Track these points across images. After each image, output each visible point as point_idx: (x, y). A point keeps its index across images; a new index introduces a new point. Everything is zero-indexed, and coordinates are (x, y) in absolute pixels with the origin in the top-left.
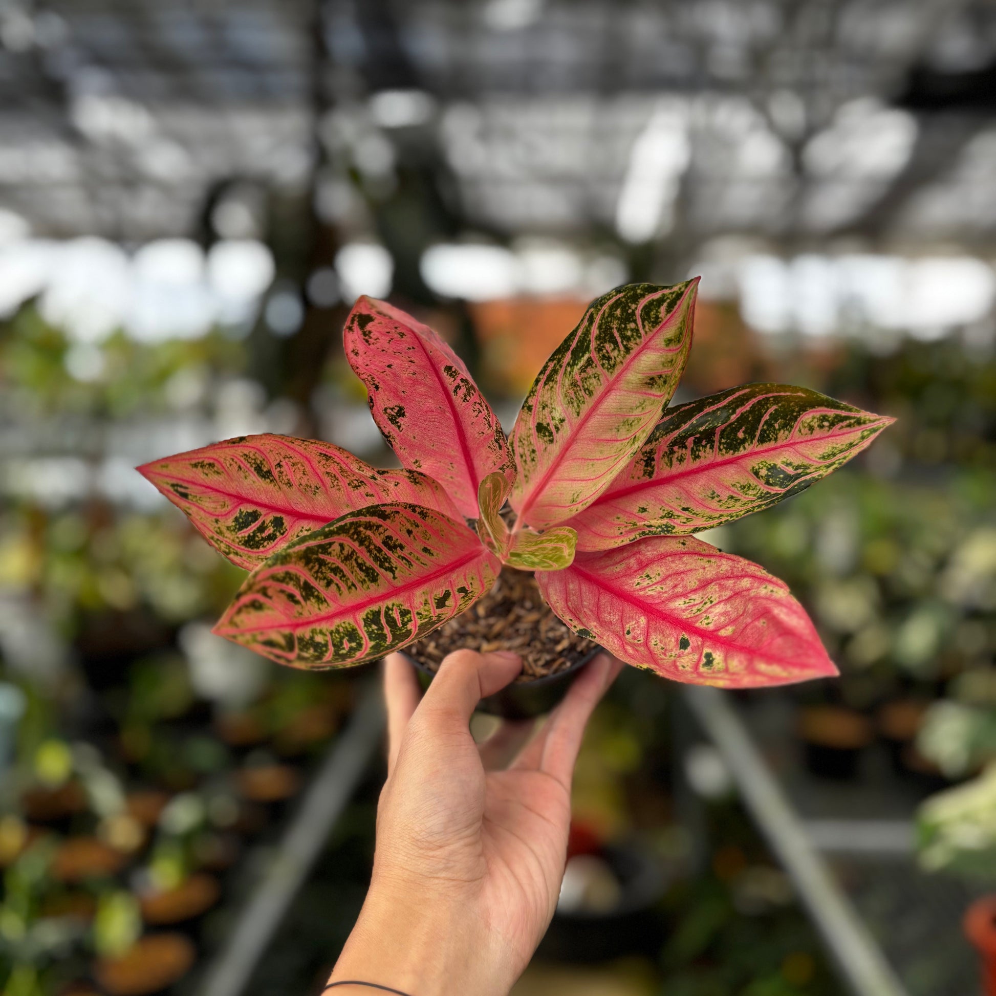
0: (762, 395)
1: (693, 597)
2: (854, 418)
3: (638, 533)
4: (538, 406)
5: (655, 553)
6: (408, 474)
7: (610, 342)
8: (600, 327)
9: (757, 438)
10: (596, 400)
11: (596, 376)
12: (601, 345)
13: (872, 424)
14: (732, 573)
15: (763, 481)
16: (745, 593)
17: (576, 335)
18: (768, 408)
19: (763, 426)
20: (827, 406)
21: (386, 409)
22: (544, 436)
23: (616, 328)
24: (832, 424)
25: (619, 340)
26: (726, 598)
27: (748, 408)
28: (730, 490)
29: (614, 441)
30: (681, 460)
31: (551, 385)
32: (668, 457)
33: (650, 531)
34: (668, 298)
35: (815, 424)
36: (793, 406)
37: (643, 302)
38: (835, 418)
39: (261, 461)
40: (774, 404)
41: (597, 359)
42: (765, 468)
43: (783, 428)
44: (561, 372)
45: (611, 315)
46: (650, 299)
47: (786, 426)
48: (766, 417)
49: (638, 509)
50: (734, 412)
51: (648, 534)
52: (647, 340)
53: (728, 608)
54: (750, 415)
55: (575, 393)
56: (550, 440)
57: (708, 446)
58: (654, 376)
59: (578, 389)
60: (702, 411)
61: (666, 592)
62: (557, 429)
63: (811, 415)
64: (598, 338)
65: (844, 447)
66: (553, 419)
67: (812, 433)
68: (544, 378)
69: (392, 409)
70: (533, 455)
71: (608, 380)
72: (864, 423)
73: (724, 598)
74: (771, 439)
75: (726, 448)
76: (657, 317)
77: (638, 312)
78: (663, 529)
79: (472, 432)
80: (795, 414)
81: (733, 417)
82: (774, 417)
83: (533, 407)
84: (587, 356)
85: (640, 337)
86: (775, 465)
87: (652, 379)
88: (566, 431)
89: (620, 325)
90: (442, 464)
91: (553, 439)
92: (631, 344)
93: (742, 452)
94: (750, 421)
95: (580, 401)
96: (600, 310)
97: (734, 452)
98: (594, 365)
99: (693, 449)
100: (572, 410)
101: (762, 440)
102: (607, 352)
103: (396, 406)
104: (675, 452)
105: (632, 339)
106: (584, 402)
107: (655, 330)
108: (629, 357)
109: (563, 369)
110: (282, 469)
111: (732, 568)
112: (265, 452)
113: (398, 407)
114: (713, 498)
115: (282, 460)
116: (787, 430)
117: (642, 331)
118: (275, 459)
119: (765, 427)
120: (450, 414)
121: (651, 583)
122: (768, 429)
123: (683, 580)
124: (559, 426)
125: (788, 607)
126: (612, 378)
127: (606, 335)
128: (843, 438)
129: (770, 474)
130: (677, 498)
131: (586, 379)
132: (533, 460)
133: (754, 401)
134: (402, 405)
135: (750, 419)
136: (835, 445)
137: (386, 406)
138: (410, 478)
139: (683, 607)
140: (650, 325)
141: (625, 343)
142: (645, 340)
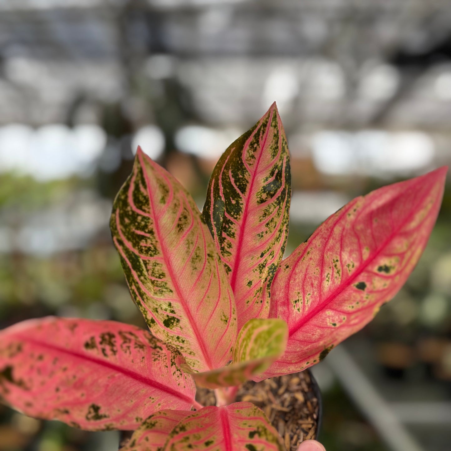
0: (220, 174)
1: (326, 274)
2: (261, 127)
3: (266, 290)
4: (154, 315)
7: (140, 240)
8: (129, 239)
9: (240, 193)
10: (168, 274)
11: (156, 264)
12: (139, 247)
13: (270, 118)
14: (325, 239)
15: (269, 199)
16: (344, 233)
18: (228, 176)
19: (236, 185)
20: (247, 138)
22: (173, 324)
23: (135, 229)
24: (257, 142)
25: (142, 233)
26: (340, 249)
27: (222, 188)
28: (262, 224)
29: (201, 274)
30: (230, 246)
31: (145, 298)
32: (225, 253)
33: (269, 281)
34: (138, 181)
35: (252, 153)
36: (235, 160)
37: (130, 200)
38: (255, 138)
40: (228, 171)
41: (145, 256)
42: (263, 194)
43: (243, 174)
44: (140, 285)
45: (126, 226)
46: (131, 193)
47: (243, 171)
48: (232, 180)
49: (247, 287)
50: (220, 197)
51: (270, 283)
53: (347, 249)
54: (226, 189)
55: (157, 286)
56: (177, 322)
57: (230, 225)
58: (177, 223)
59: (156, 282)
60: (210, 216)
61: (313, 293)
62: (173, 312)
63: (246, 152)
64: (134, 245)
65: (274, 141)
66: (166, 310)
67: (255, 158)
68: (139, 298)
70: (180, 340)
71: (161, 258)
72: (267, 122)
73: (339, 251)
74: (246, 184)
75: (237, 214)
76: (145, 197)
77: (134, 208)
78: (271, 272)
80: (240, 162)
81: (223, 199)
82: (235, 175)
83: (154, 318)
84: (141, 261)
85: (149, 219)
86: (264, 187)
87: (179, 225)
88: (177, 306)
89: (135, 225)
91: (177, 319)
92: (150, 227)
93: (243, 207)
94: (229, 192)
95: (164, 286)
96: (118, 233)
97: (241, 211)
98: (147, 262)
99: (228, 235)
100: (167, 294)
101: (243, 190)
102: (145, 247)
104: (224, 247)
105: (147, 223)
106: (166, 284)
107: (150, 206)
108: (156, 235)
109: (140, 283)
111: (322, 237)
114: (262, 236)
116: (245, 172)
117: (146, 215)
119: (238, 184)
121: (302, 301)
122: (240, 183)
123: (310, 278)
124: (172, 309)
126: (161, 255)
127: (136, 239)
128: (268, 140)
129: (267, 192)
130: (252, 259)
131: (153, 272)
132: (183, 341)
133: (220, 181)
135: (228, 191)
136: (270, 146)
139: (330, 282)
140: (146, 206)
141: (147, 231)
142: (152, 216)
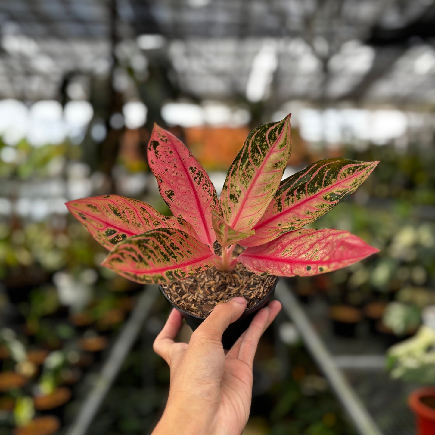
0: (322, 165)
1: (308, 252)
2: (362, 166)
3: (280, 233)
4: (230, 186)
5: (288, 240)
6: (178, 219)
7: (256, 152)
8: (252, 146)
9: (323, 185)
10: (253, 179)
11: (252, 169)
12: (253, 154)
13: (370, 166)
14: (324, 237)
15: (329, 201)
16: (331, 242)
17: (242, 151)
18: (326, 171)
19: (325, 179)
20: (350, 163)
21: (166, 192)
22: (233, 200)
23: (259, 145)
24: (354, 171)
25: (260, 151)
26: (323, 247)
27: (317, 173)
28: (315, 209)
29: (264, 195)
30: (292, 201)
31: (234, 176)
32: (287, 201)
33: (285, 231)
34: (279, 127)
35: (346, 173)
36: (336, 167)
37: (268, 132)
38: (354, 168)
39: (116, 209)
40: (328, 169)
41: (252, 161)
42: (329, 195)
43: (333, 178)
44: (238, 169)
45: (256, 140)
46: (271, 129)
47: (335, 176)
48: (326, 175)
49: (278, 225)
50: (312, 176)
51: (284, 232)
52: (272, 149)
53: (325, 250)
54: (319, 176)
55: (244, 179)
56: (236, 202)
57: (303, 193)
58: (277, 162)
59: (245, 177)
60: (298, 177)
61: (296, 254)
62: (239, 196)
63: (344, 169)
64: (252, 151)
65: (360, 178)
66: (236, 191)
67: (345, 177)
68: (231, 172)
69: (168, 192)
70: (229, 210)
71: (257, 170)
72: (367, 167)
73: (322, 247)
74: (329, 184)
75: (311, 192)
76: (275, 137)
77: (267, 137)
78: (290, 229)
79: (203, 200)
80: (337, 171)
81: (312, 178)
82: (329, 174)
83: (228, 187)
84: (248, 160)
85: (269, 148)
86: (333, 193)
87: (276, 164)
88: (242, 196)
89: (260, 144)
90: (191, 217)
91: (237, 201)
92: (266, 152)
93: (317, 192)
94: (319, 179)
95: (247, 182)
96: (251, 139)
97: (315, 193)
98: (251, 164)
99: (297, 195)
100: (244, 186)
101: (325, 185)
102: (256, 158)
103: (170, 190)
104: (289, 198)
105: (266, 149)
106: (248, 182)
107: (274, 143)
108: (265, 158)
109: (238, 168)
110: (125, 214)
111: (323, 235)
112: (117, 205)
113: (171, 190)
114: (309, 214)
115: (125, 209)
116: (335, 178)
117: (269, 145)
118: (122, 209)
119: (326, 179)
120: (193, 192)
121: (289, 253)
122: (327, 180)
123: (302, 247)
124: (239, 194)
125: (352, 238)
126: (259, 168)
127: (255, 150)
128: (359, 175)
129: (331, 197)
130: (293, 217)
131: (248, 171)
132: (230, 212)
133: (320, 169)
134: (172, 190)
135: (319, 177)
136: (356, 179)
137: (166, 190)
138: (179, 221)
139: (305, 257)
140: (272, 141)
141: (263, 152)
142: (271, 148)
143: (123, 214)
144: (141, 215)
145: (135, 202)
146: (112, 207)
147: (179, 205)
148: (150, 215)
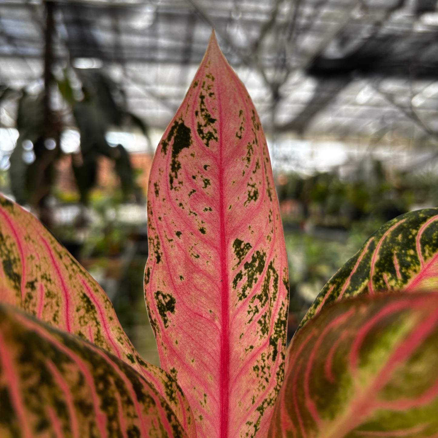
6: (166, 380)
7: (388, 271)
8: (381, 253)
12: (380, 274)
17: (356, 261)
21: (158, 293)
23: (397, 254)
25: (397, 267)
37: (424, 227)
45: (393, 240)
46: (432, 221)
52: (426, 266)
64: (378, 265)
69: (164, 297)
77: (418, 238)
84: (366, 282)
85: (419, 264)
89: (401, 250)
92: (410, 272)
96: (381, 237)
102: (384, 283)
103: (168, 295)
105: (412, 265)
107: (434, 255)
108: (405, 286)
110: (34, 294)
113: (170, 297)
115: (39, 279)
117: (421, 258)
118: (31, 274)
120: (220, 322)
127: (385, 262)
134: (174, 296)
137: (159, 290)
138: (167, 386)
140: (431, 249)
141: (403, 271)
142: (423, 267)
143: (29, 290)
144: (77, 320)
145: (73, 270)
146: (7, 249)
147: (177, 342)
148: (99, 331)
